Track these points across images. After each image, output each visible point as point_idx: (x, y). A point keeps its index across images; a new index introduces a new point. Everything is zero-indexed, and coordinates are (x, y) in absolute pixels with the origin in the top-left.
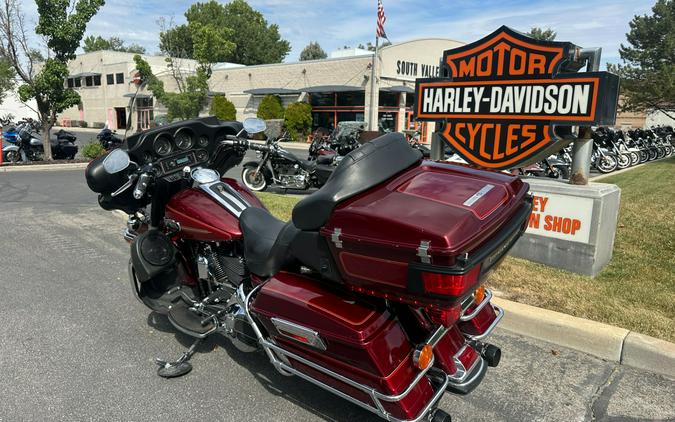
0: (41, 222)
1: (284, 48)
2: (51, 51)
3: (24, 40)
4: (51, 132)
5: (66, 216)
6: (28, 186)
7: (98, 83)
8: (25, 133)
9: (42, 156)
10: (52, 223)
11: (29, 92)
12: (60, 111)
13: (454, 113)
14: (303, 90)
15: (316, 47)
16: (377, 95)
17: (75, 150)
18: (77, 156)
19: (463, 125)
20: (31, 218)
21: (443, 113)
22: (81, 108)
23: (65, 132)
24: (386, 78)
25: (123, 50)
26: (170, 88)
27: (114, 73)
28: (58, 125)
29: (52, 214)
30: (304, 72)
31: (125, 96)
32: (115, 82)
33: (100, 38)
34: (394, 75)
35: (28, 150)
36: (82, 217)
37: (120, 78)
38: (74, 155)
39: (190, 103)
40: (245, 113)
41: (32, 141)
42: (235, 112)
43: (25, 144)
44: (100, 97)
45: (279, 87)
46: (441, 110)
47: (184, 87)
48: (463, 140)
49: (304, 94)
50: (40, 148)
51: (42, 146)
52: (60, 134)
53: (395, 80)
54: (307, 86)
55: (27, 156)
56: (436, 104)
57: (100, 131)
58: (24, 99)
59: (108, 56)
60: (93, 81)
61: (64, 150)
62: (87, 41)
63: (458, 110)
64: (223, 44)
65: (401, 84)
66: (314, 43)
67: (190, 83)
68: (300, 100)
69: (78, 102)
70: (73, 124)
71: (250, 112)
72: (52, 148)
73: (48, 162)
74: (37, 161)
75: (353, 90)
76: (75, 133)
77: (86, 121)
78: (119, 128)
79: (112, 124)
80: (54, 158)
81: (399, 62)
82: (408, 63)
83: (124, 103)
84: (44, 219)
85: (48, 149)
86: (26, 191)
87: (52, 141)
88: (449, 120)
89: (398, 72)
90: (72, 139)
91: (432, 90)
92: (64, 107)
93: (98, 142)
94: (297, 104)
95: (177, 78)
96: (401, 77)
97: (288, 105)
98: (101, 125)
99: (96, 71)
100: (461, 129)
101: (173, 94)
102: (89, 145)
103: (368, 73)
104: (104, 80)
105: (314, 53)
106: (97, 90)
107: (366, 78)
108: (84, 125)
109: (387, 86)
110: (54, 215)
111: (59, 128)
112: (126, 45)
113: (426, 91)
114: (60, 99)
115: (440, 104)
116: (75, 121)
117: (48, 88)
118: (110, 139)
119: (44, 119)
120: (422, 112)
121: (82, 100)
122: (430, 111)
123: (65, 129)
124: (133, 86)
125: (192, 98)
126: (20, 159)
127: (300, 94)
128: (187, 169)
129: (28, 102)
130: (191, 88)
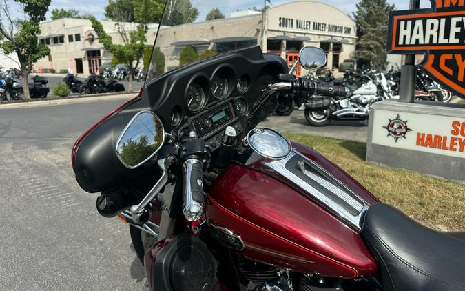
0: (19, 159)
1: (195, 14)
2: (27, 14)
3: (6, 7)
4: (29, 77)
5: (41, 151)
6: (10, 122)
7: (62, 41)
8: (9, 79)
9: (22, 96)
10: (29, 160)
11: (10, 47)
12: (35, 61)
13: (438, 44)
14: (212, 41)
15: (217, 11)
16: (266, 43)
17: (47, 90)
18: (49, 95)
19: (449, 57)
20: (10, 155)
21: (424, 45)
22: (50, 59)
23: (39, 77)
24: (272, 30)
25: (79, 18)
26: (117, 41)
27: (74, 33)
28: (34, 72)
29: (28, 150)
30: (212, 28)
31: (82, 50)
32: (74, 40)
33: (62, 10)
34: (277, 28)
35: (12, 92)
36: (56, 152)
37: (78, 37)
38: (46, 95)
39: (133, 52)
40: (171, 59)
41: (15, 84)
42: (164, 59)
43: (9, 87)
44: (64, 51)
45: (194, 40)
46: (421, 42)
47: (127, 40)
48: (450, 72)
49: (212, 44)
50: (20, 89)
51: (22, 88)
52: (36, 79)
53: (278, 31)
54: (215, 38)
55: (11, 96)
56: (415, 36)
57: (65, 75)
58: (7, 53)
59: (68, 22)
60: (59, 40)
61: (39, 91)
62: (53, 12)
63: (442, 41)
64: (156, 6)
65: (282, 34)
66: (215, 9)
67: (132, 37)
68: (210, 48)
69: (48, 54)
70: (45, 71)
71: (175, 58)
72: (30, 90)
73: (27, 100)
74: (19, 99)
75: (248, 39)
76: (47, 77)
77: (54, 68)
78: (78, 72)
79: (73, 70)
80: (32, 97)
81: (280, 18)
82: (287, 19)
83: (82, 55)
84: (21, 157)
85: (26, 91)
86: (8, 126)
87: (30, 84)
88: (432, 52)
89: (280, 26)
90: (45, 82)
91: (409, 23)
92: (38, 58)
93: (64, 83)
94: (208, 51)
95: (121, 34)
96: (282, 29)
97: (201, 53)
98: (66, 72)
99: (61, 33)
100: (446, 60)
101: (120, 46)
102: (57, 86)
103: (259, 27)
104: (66, 39)
105: (216, 15)
106: (62, 46)
107: (258, 30)
108: (53, 71)
109: (272, 36)
110: (31, 151)
111: (35, 74)
112: (80, 14)
113: (402, 23)
114: (35, 52)
115: (420, 37)
116: (46, 69)
117: (25, 44)
118: (73, 81)
119: (23, 68)
120: (397, 45)
121: (51, 53)
122: (407, 42)
123: (40, 75)
124: (87, 42)
125: (134, 48)
126: (6, 99)
127: (209, 44)
128: (231, 131)
129: (10, 55)
130: (133, 41)
